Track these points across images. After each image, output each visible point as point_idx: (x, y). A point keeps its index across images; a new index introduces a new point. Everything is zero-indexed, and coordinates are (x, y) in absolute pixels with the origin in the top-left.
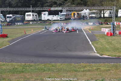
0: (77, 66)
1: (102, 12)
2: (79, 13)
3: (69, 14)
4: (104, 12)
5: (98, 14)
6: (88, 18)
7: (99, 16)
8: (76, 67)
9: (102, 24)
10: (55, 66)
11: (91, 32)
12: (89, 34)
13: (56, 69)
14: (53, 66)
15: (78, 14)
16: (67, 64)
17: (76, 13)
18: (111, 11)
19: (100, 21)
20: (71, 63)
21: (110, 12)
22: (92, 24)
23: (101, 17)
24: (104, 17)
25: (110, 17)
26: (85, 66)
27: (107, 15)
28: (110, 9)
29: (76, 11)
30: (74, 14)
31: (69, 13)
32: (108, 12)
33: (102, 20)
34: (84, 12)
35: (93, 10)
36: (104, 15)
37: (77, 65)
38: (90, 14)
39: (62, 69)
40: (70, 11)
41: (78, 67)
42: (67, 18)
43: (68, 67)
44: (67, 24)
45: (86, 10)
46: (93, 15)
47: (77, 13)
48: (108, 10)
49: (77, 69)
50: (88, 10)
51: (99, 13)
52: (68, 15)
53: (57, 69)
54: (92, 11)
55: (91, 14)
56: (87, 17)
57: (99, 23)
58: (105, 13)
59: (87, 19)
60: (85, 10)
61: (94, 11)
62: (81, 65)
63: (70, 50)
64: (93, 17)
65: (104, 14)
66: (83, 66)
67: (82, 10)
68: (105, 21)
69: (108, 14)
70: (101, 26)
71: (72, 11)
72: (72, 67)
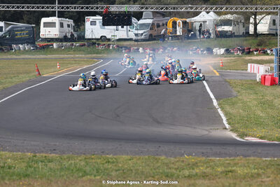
0: (173, 163)
1: (252, 20)
2: (188, 20)
3: (161, 24)
4: (255, 19)
5: (241, 25)
6: (212, 36)
7: (242, 30)
8: (172, 166)
9: (249, 53)
10: (113, 162)
11: (217, 74)
12: (213, 78)
13: (116, 171)
14: (109, 162)
15: (185, 23)
16: (147, 157)
17: (179, 21)
18: (274, 17)
19: (246, 44)
20: (157, 155)
21: (274, 21)
22: (222, 51)
23: (247, 33)
24: (256, 34)
25: (273, 35)
26: (195, 165)
27: (263, 28)
28: (273, 13)
29: (180, 15)
30: (174, 23)
31: (161, 20)
32: (268, 19)
33: (250, 41)
34: (202, 19)
35: (226, 13)
36: (255, 29)
37: (172, 159)
38: (217, 25)
39: (132, 170)
40: (163, 15)
41: (176, 167)
42: (154, 33)
43: (148, 165)
44: (154, 50)
45: (208, 13)
46: (227, 28)
47: (183, 22)
48: (269, 14)
49: (174, 171)
50: (212, 13)
51: (243, 21)
52: (158, 26)
53: (119, 170)
54: (223, 17)
55: (221, 25)
56: (208, 31)
57: (243, 51)
58: (258, 22)
59: (209, 37)
60: (204, 13)
61: (229, 17)
62: (183, 161)
63: (158, 122)
64: (227, 32)
65: (256, 25)
66: (189, 164)
67: (197, 14)
68: (258, 45)
69: (267, 25)
70: (248, 58)
71: (170, 14)
72: (159, 164)
